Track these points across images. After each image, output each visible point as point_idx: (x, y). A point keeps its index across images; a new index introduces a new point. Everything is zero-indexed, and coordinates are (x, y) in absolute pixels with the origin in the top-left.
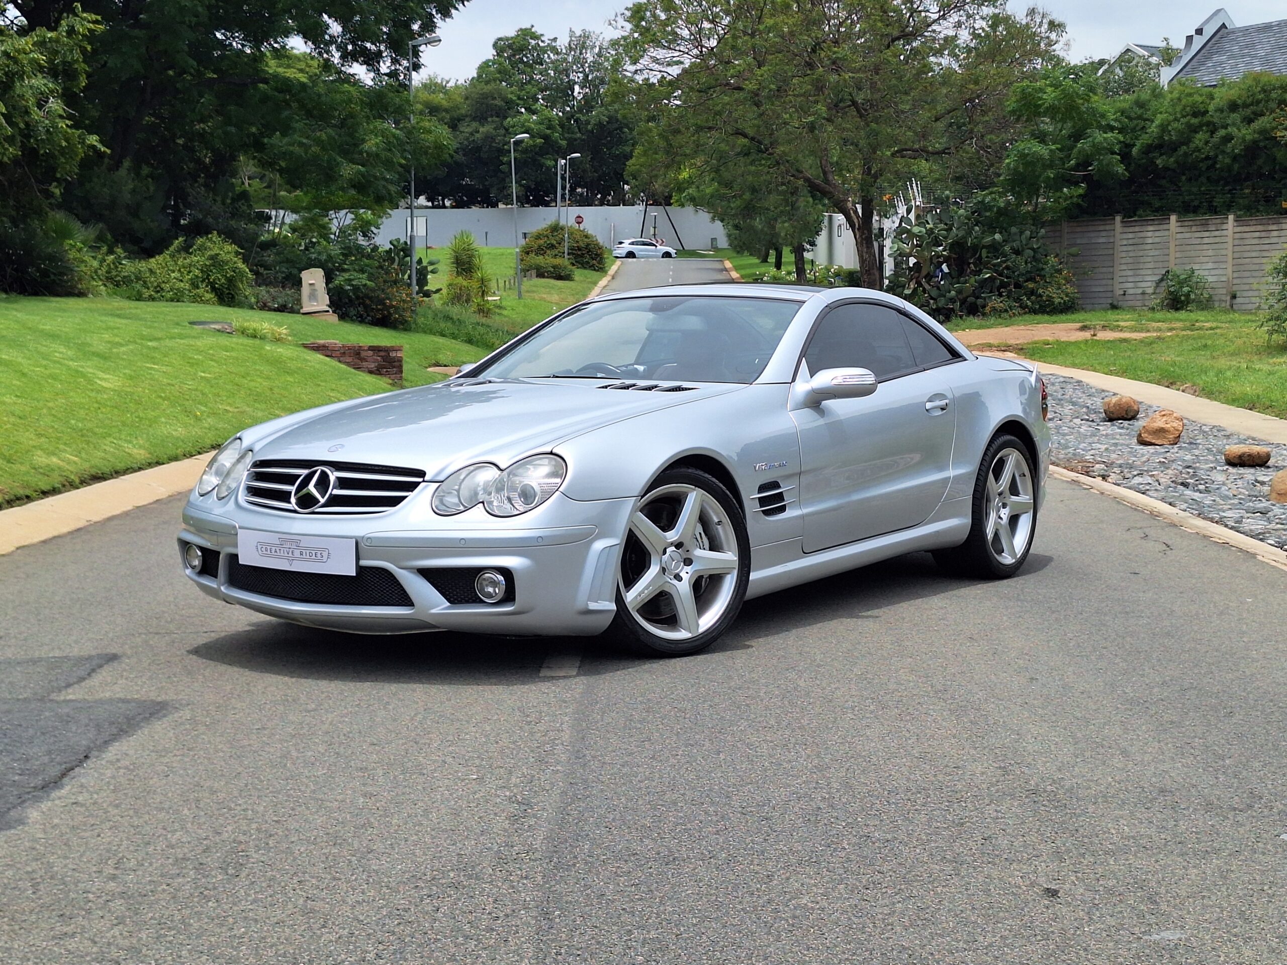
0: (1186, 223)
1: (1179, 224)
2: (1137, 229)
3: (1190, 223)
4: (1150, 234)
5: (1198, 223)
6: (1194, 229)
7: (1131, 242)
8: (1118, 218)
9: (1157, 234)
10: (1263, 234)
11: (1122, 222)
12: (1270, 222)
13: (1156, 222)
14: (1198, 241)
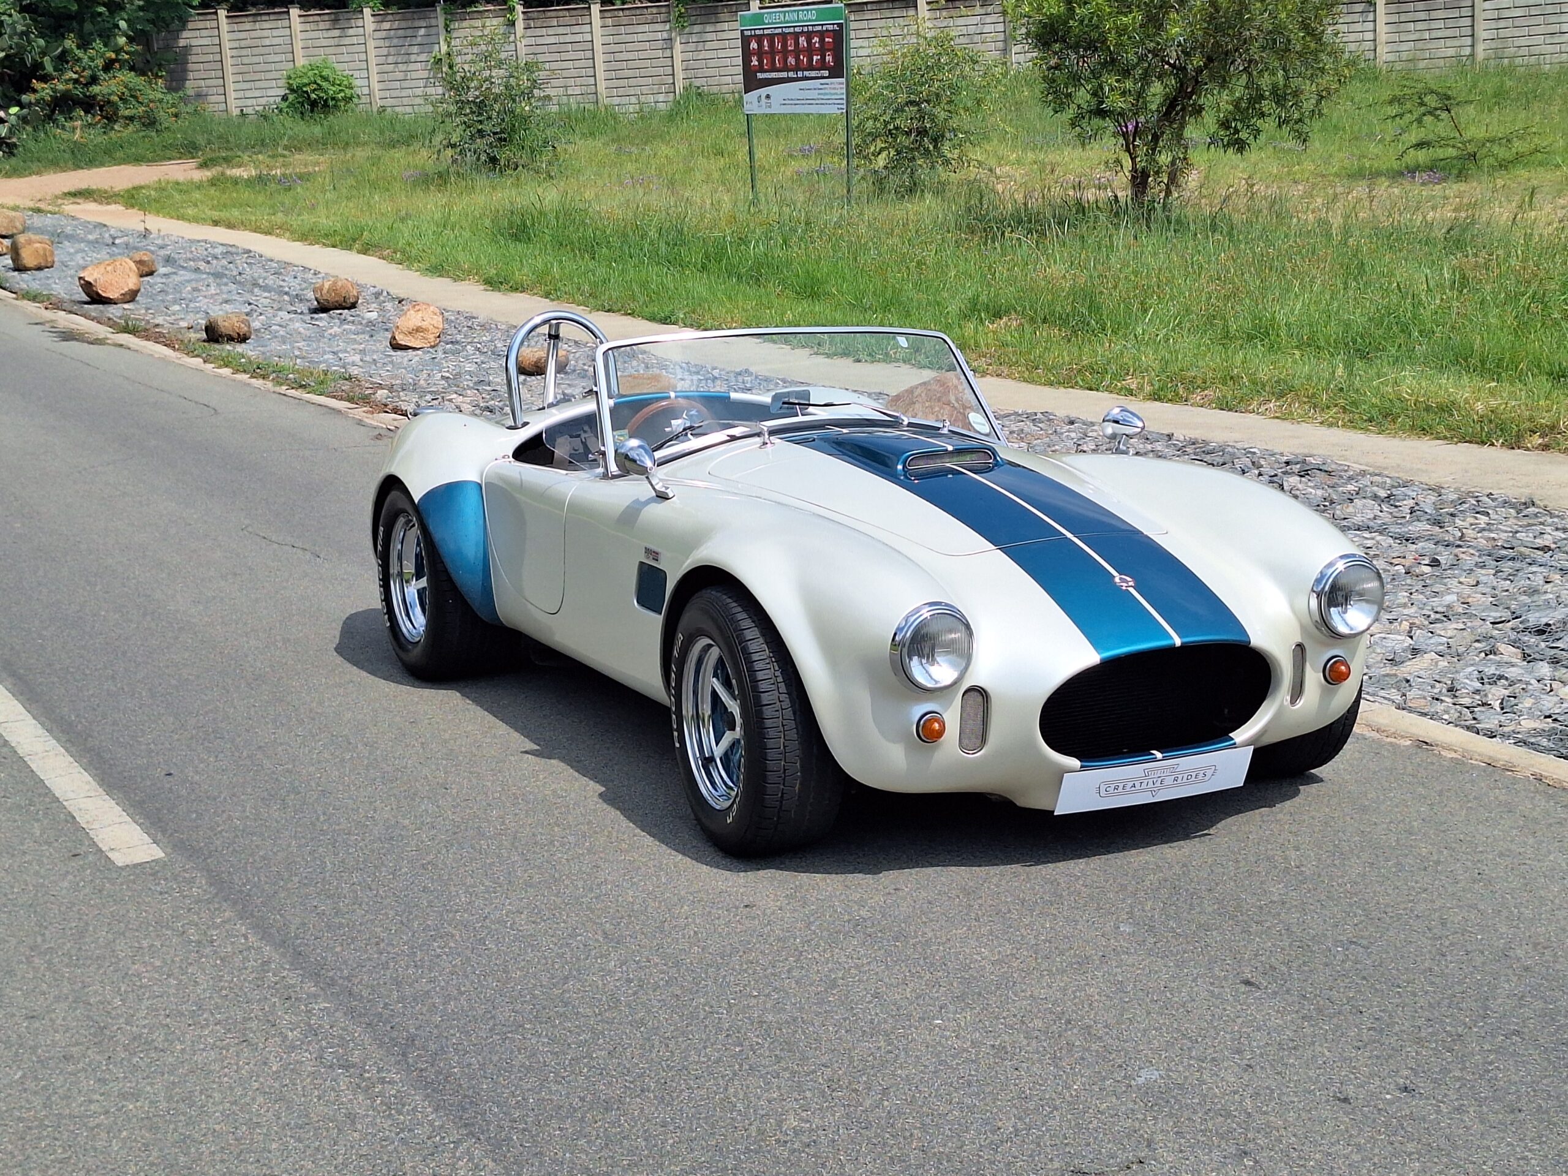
0: (311, 19)
1: (302, 19)
2: (248, 26)
3: (317, 18)
4: (266, 33)
5: (326, 18)
6: (322, 26)
7: (243, 43)
8: (222, 13)
9: (275, 33)
10: (409, 32)
11: (227, 17)
12: (415, 16)
13: (272, 17)
14: (332, 42)
